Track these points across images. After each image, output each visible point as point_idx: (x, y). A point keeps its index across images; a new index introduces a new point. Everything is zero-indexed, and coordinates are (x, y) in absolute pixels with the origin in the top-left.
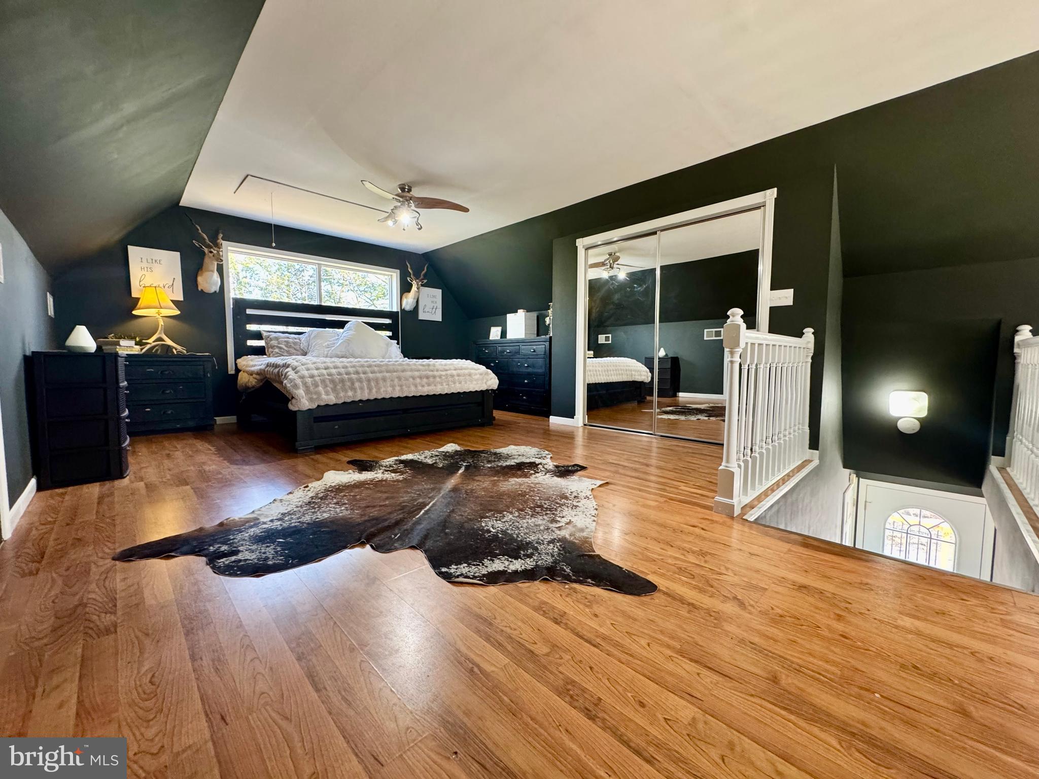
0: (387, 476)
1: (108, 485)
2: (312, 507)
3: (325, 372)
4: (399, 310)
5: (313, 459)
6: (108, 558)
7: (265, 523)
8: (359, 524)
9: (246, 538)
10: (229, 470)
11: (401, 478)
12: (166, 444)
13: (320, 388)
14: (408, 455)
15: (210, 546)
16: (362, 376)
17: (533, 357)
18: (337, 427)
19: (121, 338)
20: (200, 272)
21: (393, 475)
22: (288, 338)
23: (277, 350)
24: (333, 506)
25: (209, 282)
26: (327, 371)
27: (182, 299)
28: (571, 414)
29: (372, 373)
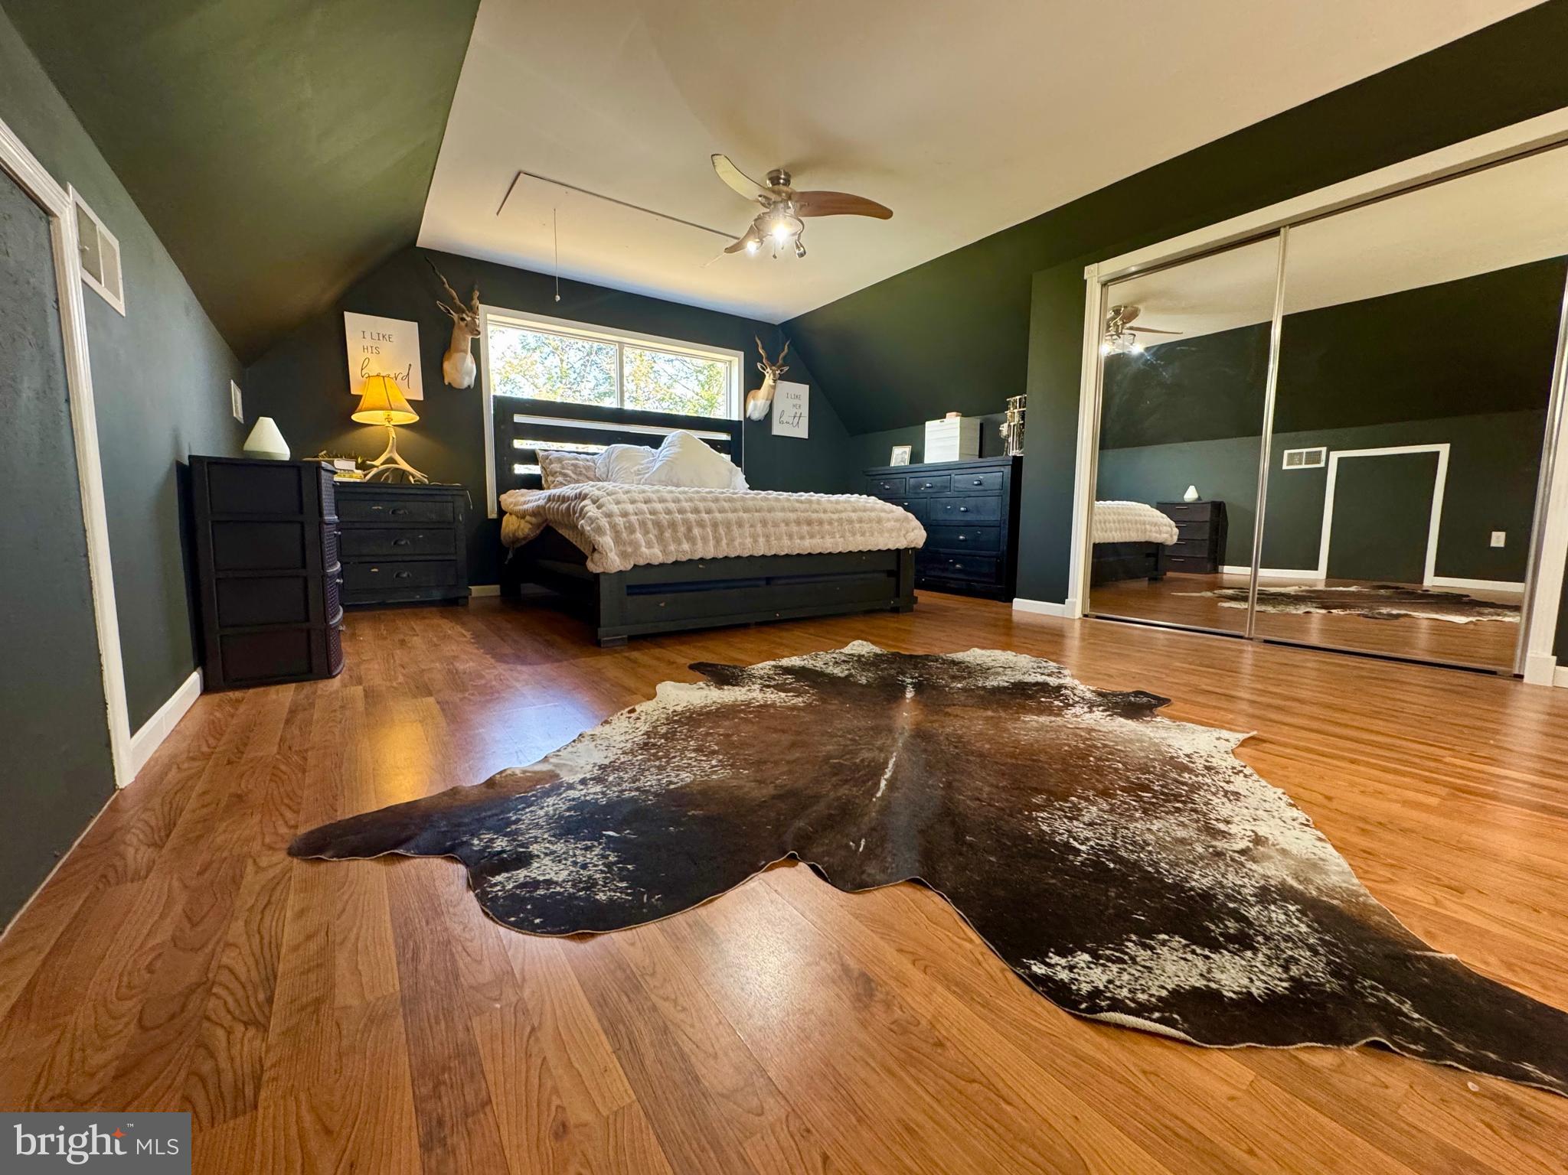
0: (773, 696)
1: (308, 688)
2: (654, 755)
3: (644, 507)
4: (742, 419)
5: (628, 658)
6: (279, 849)
7: (571, 787)
8: (762, 805)
9: (542, 822)
10: (495, 671)
11: (799, 701)
12: (399, 623)
13: (639, 535)
14: (793, 658)
15: (473, 835)
16: (705, 516)
17: (977, 494)
18: (662, 605)
19: (336, 456)
20: (447, 355)
21: (783, 695)
22: (577, 459)
23: (560, 479)
24: (693, 755)
25: (460, 370)
26: (648, 505)
27: (421, 398)
28: (1059, 594)
29: (720, 512)
